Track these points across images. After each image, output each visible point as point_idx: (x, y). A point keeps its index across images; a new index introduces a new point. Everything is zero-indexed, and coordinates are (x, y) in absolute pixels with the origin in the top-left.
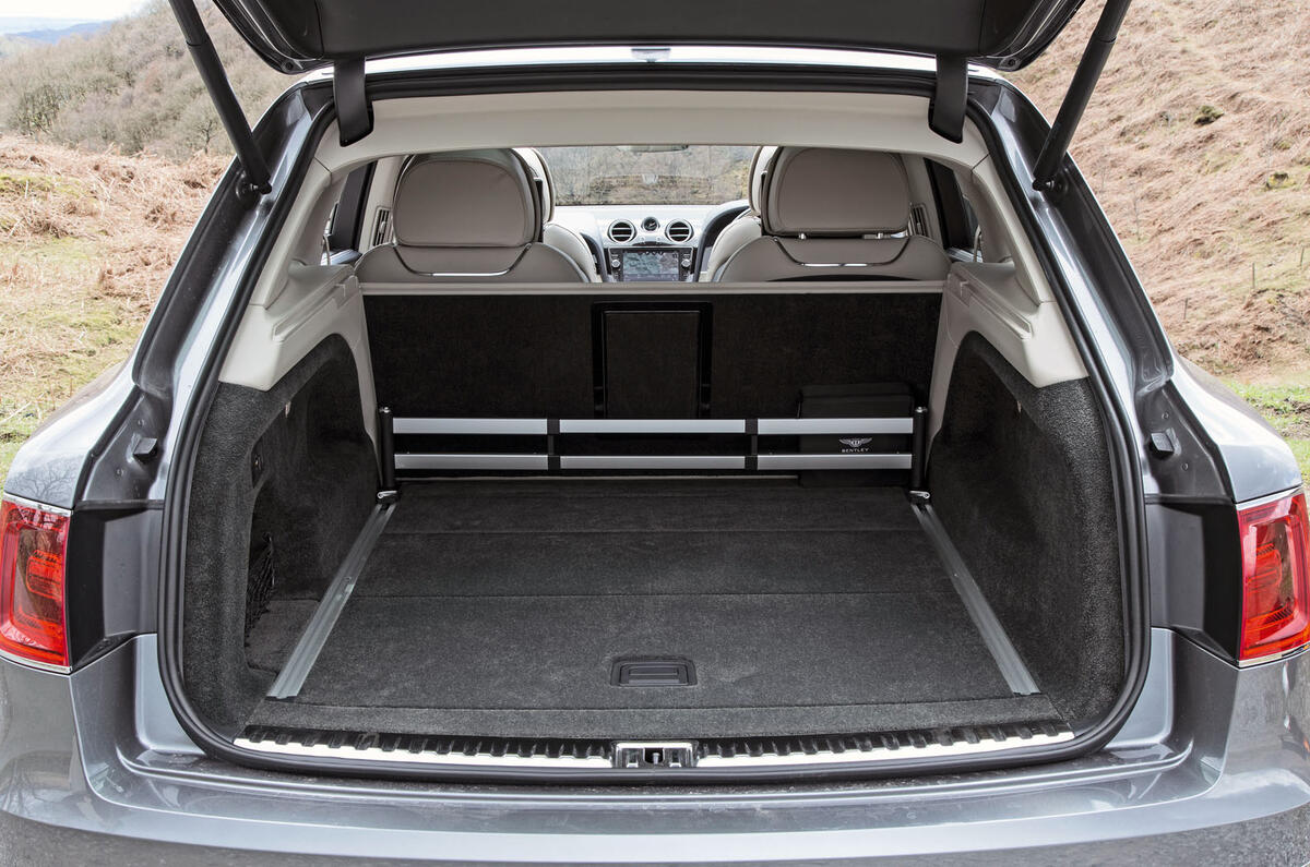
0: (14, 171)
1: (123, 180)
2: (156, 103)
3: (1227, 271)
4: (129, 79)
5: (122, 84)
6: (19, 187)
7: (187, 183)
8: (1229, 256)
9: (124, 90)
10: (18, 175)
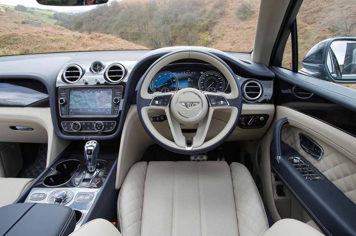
0: (57, 37)
1: (79, 38)
2: (98, 24)
3: (288, 54)
4: (93, 20)
5: (92, 20)
6: (58, 40)
7: (90, 38)
8: (288, 51)
9: (92, 22)
10: (58, 38)
